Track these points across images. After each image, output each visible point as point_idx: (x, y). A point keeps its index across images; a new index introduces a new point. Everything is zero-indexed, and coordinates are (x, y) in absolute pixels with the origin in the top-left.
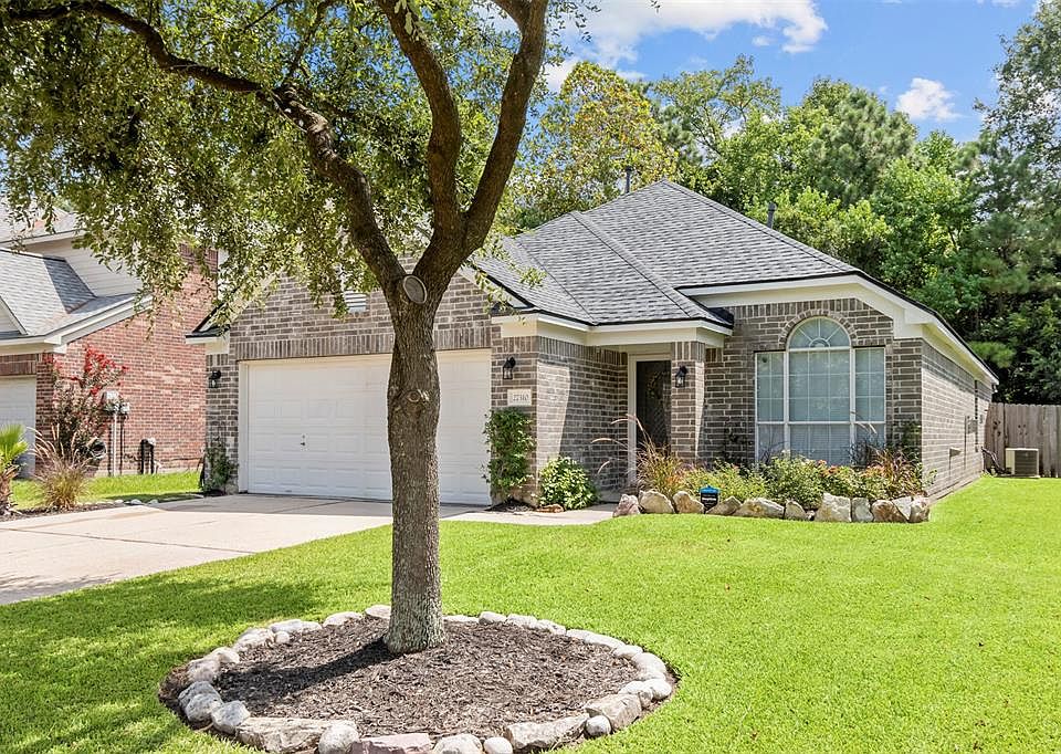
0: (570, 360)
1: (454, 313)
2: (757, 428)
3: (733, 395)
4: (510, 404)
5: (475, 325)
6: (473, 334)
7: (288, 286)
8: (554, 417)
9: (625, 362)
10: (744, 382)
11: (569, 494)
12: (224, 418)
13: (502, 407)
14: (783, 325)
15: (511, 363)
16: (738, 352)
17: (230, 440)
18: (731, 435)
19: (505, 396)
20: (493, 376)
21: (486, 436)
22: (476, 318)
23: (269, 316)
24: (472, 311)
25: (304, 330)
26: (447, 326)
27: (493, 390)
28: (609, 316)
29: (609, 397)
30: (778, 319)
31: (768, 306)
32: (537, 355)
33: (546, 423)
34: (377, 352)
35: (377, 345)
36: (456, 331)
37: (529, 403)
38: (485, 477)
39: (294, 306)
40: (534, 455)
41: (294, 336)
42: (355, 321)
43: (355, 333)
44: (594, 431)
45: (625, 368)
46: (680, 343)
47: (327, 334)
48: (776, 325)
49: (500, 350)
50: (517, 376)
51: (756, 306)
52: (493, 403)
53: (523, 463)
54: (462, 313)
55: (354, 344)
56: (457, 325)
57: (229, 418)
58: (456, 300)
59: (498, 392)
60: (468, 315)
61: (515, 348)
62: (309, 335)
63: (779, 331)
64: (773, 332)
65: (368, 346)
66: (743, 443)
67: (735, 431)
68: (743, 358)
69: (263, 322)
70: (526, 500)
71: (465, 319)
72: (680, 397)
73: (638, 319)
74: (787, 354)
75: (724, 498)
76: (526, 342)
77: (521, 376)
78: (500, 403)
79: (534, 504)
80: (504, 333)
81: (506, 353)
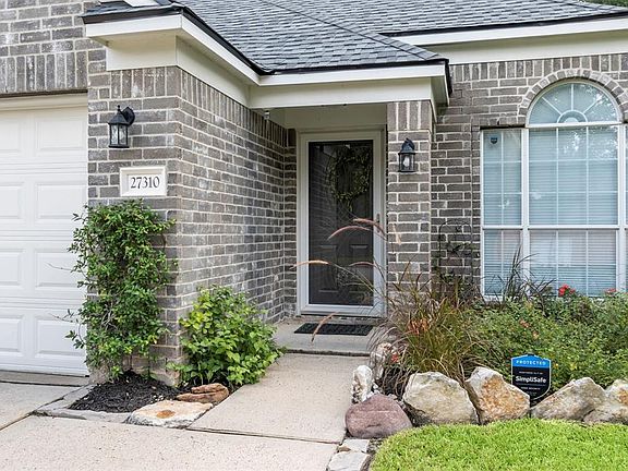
0: (229, 125)
1: (18, 26)
2: (482, 233)
3: (450, 188)
4: (124, 195)
5: (58, 50)
6: (52, 64)
8: (204, 219)
9: (292, 142)
10: (467, 170)
11: (237, 358)
13: (109, 201)
14: (524, 91)
15: (126, 118)
16: (457, 129)
18: (448, 245)
19: (115, 180)
20: (92, 143)
21: (76, 256)
22: (58, 35)
24: (51, 22)
27: (92, 168)
28: (287, 61)
29: (275, 190)
30: (517, 83)
31: (502, 63)
32: (176, 103)
33: (192, 230)
36: (21, 60)
37: (160, 191)
38: (72, 335)
40: (171, 290)
44: (258, 239)
45: (293, 151)
46: (403, 103)
48: (513, 91)
49: (105, 93)
50: (138, 142)
51: (484, 65)
52: (92, 193)
53: (149, 308)
54: (30, 26)
56: (21, 50)
59: (101, 174)
61: (135, 89)
63: (517, 100)
64: (509, 100)
66: (466, 255)
67: (455, 238)
68: (465, 137)
70: (158, 374)
71: (39, 37)
72: (403, 187)
73: (335, 64)
74: (525, 133)
75: (566, 378)
76: (155, 75)
77: (146, 141)
78: (105, 193)
79: (173, 381)
80: (114, 62)
81: (117, 99)
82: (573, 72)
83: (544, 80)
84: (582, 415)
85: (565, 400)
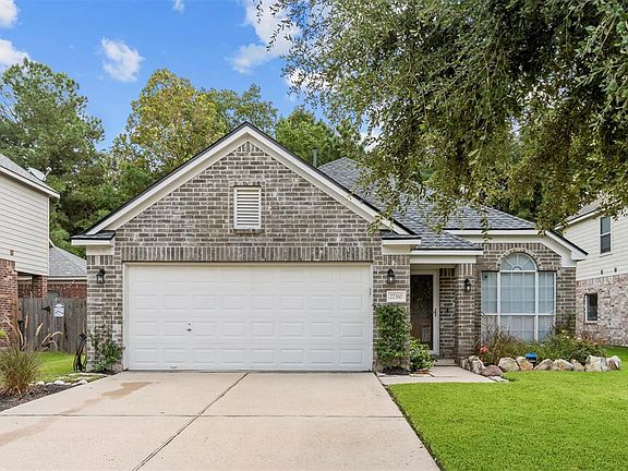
1: (342, 235)
4: (389, 301)
5: (360, 245)
7: (180, 204)
12: (110, 309)
17: (116, 327)
22: (360, 240)
23: (159, 226)
24: (358, 235)
25: (198, 240)
26: (336, 244)
27: (375, 291)
34: (272, 261)
35: (272, 256)
36: (344, 249)
37: (403, 301)
39: (187, 220)
41: (187, 244)
42: (249, 235)
43: (251, 244)
46: (465, 265)
49: (380, 263)
55: (249, 253)
56: (344, 244)
57: (115, 309)
60: (354, 237)
61: (393, 262)
62: (202, 244)
64: (493, 260)
65: (263, 256)
69: (153, 231)
70: (402, 366)
71: (352, 240)
74: (499, 274)
75: (541, 360)
76: (401, 258)
77: (398, 282)
78: (380, 300)
79: (408, 368)
80: (384, 252)
81: (386, 266)
82: (518, 249)
83: (507, 252)
84: (548, 369)
85: (542, 365)
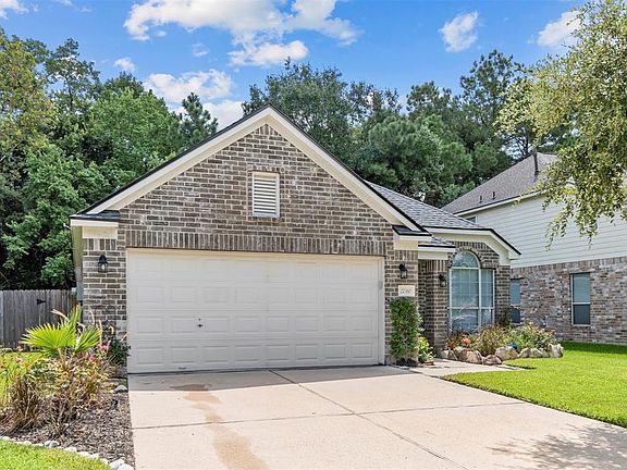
1: (358, 229)
4: (400, 295)
5: (375, 239)
6: (373, 245)
12: (113, 302)
13: (394, 297)
17: (120, 323)
19: (397, 290)
20: (387, 276)
22: (374, 234)
23: (170, 209)
24: (372, 229)
25: (214, 226)
26: (353, 238)
34: (292, 252)
35: (292, 247)
36: (360, 242)
37: (412, 295)
39: (202, 204)
41: (201, 230)
42: (269, 224)
43: (270, 234)
46: (439, 261)
47: (238, 233)
49: (392, 258)
52: (387, 294)
54: (364, 229)
55: (269, 244)
56: (360, 238)
58: (360, 219)
59: (391, 287)
60: (369, 231)
61: (403, 257)
62: (218, 231)
65: (283, 246)
69: (163, 214)
72: (439, 293)
76: (411, 253)
77: (408, 276)
78: (392, 294)
79: (417, 361)
80: (396, 247)
81: (397, 261)
82: (466, 247)
